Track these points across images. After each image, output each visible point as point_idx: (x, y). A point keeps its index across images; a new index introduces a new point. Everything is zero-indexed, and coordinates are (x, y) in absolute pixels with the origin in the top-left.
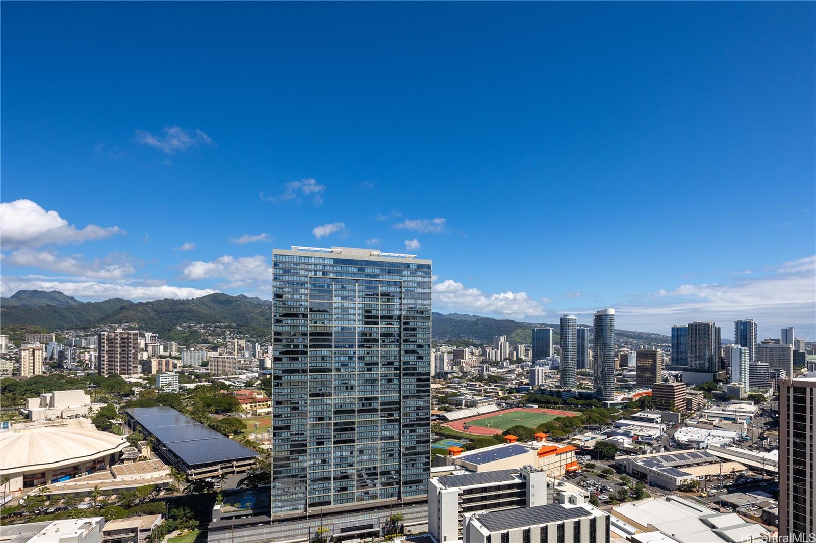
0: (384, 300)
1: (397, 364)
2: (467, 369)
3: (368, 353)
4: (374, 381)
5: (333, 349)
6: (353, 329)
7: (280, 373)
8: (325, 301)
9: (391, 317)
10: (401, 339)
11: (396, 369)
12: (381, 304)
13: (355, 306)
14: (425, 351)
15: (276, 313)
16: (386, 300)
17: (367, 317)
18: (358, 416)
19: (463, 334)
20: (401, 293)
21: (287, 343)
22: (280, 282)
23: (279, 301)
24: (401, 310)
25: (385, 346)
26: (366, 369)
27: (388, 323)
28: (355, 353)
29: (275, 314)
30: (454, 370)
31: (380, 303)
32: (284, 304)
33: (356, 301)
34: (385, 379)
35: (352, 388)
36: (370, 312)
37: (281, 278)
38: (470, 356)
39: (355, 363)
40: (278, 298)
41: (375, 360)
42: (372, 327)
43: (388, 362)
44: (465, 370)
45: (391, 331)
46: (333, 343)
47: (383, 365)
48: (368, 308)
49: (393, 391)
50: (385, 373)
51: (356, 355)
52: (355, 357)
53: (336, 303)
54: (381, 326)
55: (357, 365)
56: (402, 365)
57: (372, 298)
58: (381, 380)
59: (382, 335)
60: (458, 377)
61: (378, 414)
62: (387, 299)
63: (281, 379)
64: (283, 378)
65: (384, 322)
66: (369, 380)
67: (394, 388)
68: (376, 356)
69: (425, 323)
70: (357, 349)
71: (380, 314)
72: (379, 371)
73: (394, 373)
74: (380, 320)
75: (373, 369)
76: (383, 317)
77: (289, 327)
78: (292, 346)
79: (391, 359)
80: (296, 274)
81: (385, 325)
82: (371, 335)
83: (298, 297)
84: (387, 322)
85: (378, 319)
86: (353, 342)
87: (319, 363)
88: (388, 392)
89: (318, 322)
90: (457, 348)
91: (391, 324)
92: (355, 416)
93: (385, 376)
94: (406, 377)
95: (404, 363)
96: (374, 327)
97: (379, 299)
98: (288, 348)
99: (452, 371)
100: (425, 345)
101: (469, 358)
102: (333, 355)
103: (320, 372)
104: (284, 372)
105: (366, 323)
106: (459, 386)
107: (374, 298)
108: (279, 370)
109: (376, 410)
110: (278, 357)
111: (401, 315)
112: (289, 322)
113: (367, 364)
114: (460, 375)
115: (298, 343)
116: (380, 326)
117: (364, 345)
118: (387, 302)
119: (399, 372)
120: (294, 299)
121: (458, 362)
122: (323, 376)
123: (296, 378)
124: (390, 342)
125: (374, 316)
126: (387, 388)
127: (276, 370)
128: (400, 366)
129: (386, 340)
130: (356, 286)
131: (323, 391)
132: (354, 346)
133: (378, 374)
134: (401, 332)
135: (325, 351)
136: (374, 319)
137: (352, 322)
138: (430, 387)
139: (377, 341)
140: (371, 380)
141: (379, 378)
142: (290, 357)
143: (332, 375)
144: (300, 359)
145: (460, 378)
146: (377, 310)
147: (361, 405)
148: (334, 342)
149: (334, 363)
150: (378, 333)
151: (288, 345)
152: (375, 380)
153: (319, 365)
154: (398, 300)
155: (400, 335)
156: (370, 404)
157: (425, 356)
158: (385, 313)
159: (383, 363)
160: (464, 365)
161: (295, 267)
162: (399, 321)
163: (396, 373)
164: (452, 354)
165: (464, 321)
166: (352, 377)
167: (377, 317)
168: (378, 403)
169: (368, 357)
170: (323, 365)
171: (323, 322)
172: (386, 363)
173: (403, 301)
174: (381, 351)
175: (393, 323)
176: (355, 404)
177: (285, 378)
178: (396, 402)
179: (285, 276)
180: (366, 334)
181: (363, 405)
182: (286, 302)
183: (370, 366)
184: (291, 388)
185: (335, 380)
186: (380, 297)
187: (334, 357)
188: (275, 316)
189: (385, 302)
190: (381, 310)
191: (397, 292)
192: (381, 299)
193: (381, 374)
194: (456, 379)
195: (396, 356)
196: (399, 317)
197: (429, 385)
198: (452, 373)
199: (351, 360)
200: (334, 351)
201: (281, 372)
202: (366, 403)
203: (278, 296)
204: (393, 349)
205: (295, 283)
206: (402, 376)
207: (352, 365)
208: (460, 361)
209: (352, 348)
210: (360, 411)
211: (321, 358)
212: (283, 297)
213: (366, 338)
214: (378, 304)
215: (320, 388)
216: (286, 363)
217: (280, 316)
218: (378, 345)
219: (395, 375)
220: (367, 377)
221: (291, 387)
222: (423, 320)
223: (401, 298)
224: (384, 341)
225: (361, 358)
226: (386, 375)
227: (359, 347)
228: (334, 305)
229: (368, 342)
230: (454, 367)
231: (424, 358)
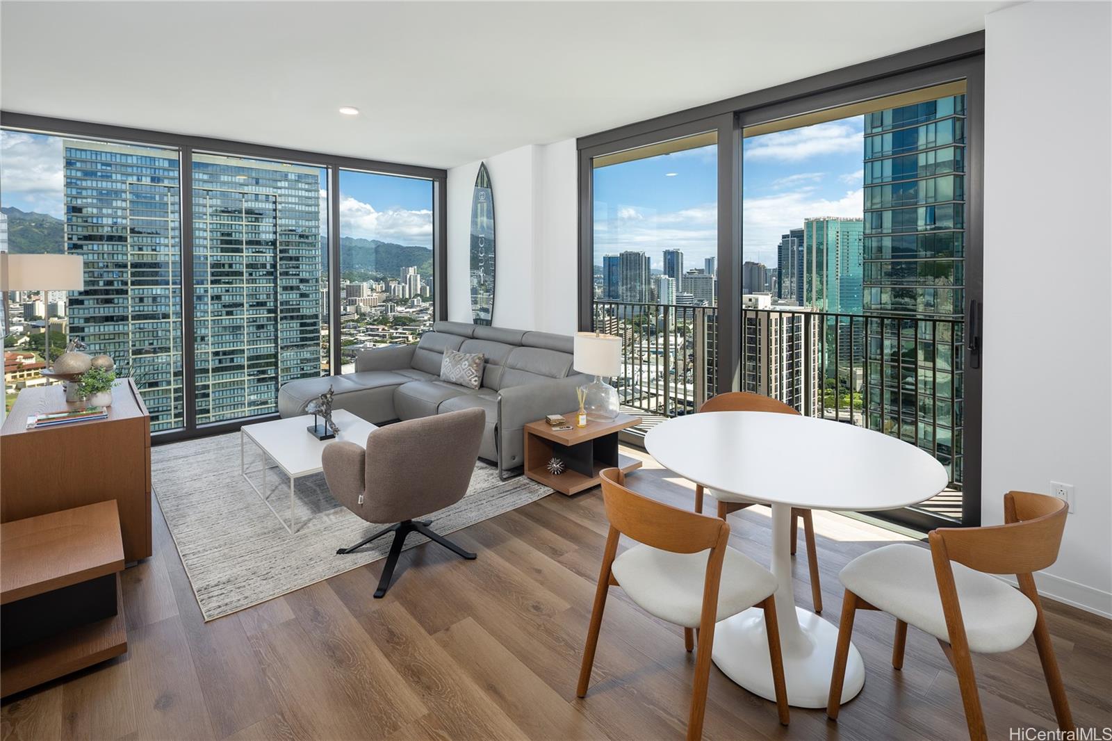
0: (250, 219)
1: (271, 305)
2: (365, 308)
3: (228, 291)
4: (236, 329)
5: (171, 286)
6: (202, 259)
7: (81, 323)
8: (157, 219)
9: (258, 243)
10: (276, 271)
11: (269, 311)
12: (246, 225)
13: (205, 227)
14: (312, 287)
15: (72, 235)
16: (253, 220)
17: (223, 242)
18: (212, 376)
19: (358, 264)
20: (275, 210)
21: (92, 279)
22: (77, 188)
23: (77, 217)
24: (275, 233)
25: (254, 281)
26: (224, 313)
27: (257, 250)
28: (206, 291)
29: (70, 236)
30: (348, 311)
31: (244, 223)
32: (86, 221)
33: (207, 219)
34: (253, 325)
35: (203, 339)
36: (229, 235)
37: (79, 182)
38: (369, 293)
39: (208, 304)
40: (73, 212)
41: (238, 300)
42: (232, 256)
43: (257, 303)
44: (363, 311)
45: (262, 261)
46: (171, 278)
47: (250, 306)
48: (226, 230)
49: (265, 341)
50: (253, 318)
51: (209, 294)
52: (207, 296)
53: (174, 221)
54: (246, 255)
55: (210, 308)
56: (279, 305)
57: (232, 216)
58: (247, 326)
59: (248, 266)
60: (353, 321)
61: (244, 373)
62: (256, 218)
63: (83, 331)
64: (86, 330)
65: (250, 250)
66: (230, 327)
67: (267, 336)
68: (240, 295)
69: (311, 250)
70: (209, 286)
71: (244, 238)
72: (245, 315)
73: (267, 317)
74: (244, 246)
75: (234, 312)
76: (249, 243)
77: (96, 256)
78: (101, 283)
79: (263, 298)
80: (106, 177)
81: (253, 253)
82: (230, 266)
83: (110, 211)
84: (256, 248)
85: (243, 245)
86: (203, 276)
87: (148, 306)
88: (258, 342)
89: (144, 248)
90: (350, 282)
91: (262, 252)
92: (209, 377)
93: (254, 321)
94: (284, 321)
95: (282, 304)
96: (236, 256)
97: (242, 218)
98: (94, 285)
99: (344, 312)
100: (312, 279)
101: (368, 296)
102: (171, 295)
103: (150, 319)
104: (87, 320)
105: (223, 250)
106: (355, 332)
107: (235, 217)
108: (79, 318)
109: (242, 367)
110: (78, 299)
111: (276, 240)
112: (95, 247)
113: (224, 306)
114: (356, 317)
115: (113, 279)
116: (244, 254)
117: (220, 280)
118: (255, 222)
119: (273, 315)
120: (103, 214)
121: (352, 301)
122: (155, 325)
123: (109, 328)
124: (260, 276)
125: (235, 240)
126: (257, 337)
127: (74, 318)
128: (276, 307)
129: (254, 273)
130: (206, 198)
131: (155, 345)
132: (205, 282)
133: (243, 319)
134: (276, 262)
135: (158, 290)
136: (235, 244)
137: (201, 249)
138: (319, 332)
139: (241, 274)
140: (233, 327)
141: (245, 324)
142: (97, 299)
143: (169, 322)
144: (116, 301)
145: (357, 321)
146: (239, 233)
147: (217, 362)
148: (172, 276)
149: (173, 305)
150: (243, 264)
151: (95, 281)
152: (240, 327)
153: (148, 309)
154: (271, 220)
155: (274, 266)
156: (232, 360)
157: (312, 294)
158: (252, 237)
159: (251, 304)
160: (361, 304)
161: (104, 167)
162: (272, 247)
163: (270, 317)
164: (345, 291)
165: (360, 248)
166: (202, 324)
167: (240, 242)
168: (244, 357)
169: (227, 297)
170: (155, 309)
171: (154, 248)
172: (255, 304)
173: (279, 222)
174: (247, 287)
175: (264, 251)
176: (209, 361)
177: (91, 329)
178: (270, 355)
179: (86, 180)
180: (224, 265)
181: (220, 361)
182: (89, 220)
183: (231, 308)
184: (100, 344)
185: (176, 330)
186: (244, 215)
187: (173, 297)
188: (70, 239)
189: (252, 222)
190: (246, 233)
191: (269, 210)
192: (245, 217)
193: (247, 318)
194: (351, 323)
195: (270, 294)
196: (274, 243)
197: (317, 331)
198: (345, 315)
199: (200, 300)
200: (173, 288)
201: (82, 321)
202: (226, 359)
203: (74, 210)
204: (264, 285)
205: (104, 192)
206: (279, 320)
207: (202, 308)
208: (356, 300)
209: (203, 284)
210: (215, 370)
211: (150, 299)
212: (84, 211)
213: (224, 270)
214: (242, 225)
215: (151, 342)
216: (92, 307)
217: (79, 239)
218: (243, 280)
219: (269, 319)
220: (226, 323)
221: (100, 342)
222: (309, 246)
223: (275, 218)
224: (251, 274)
225: (217, 298)
226: (255, 319)
227: (212, 282)
228: (171, 225)
229: (227, 275)
230: (348, 307)
231: (311, 296)
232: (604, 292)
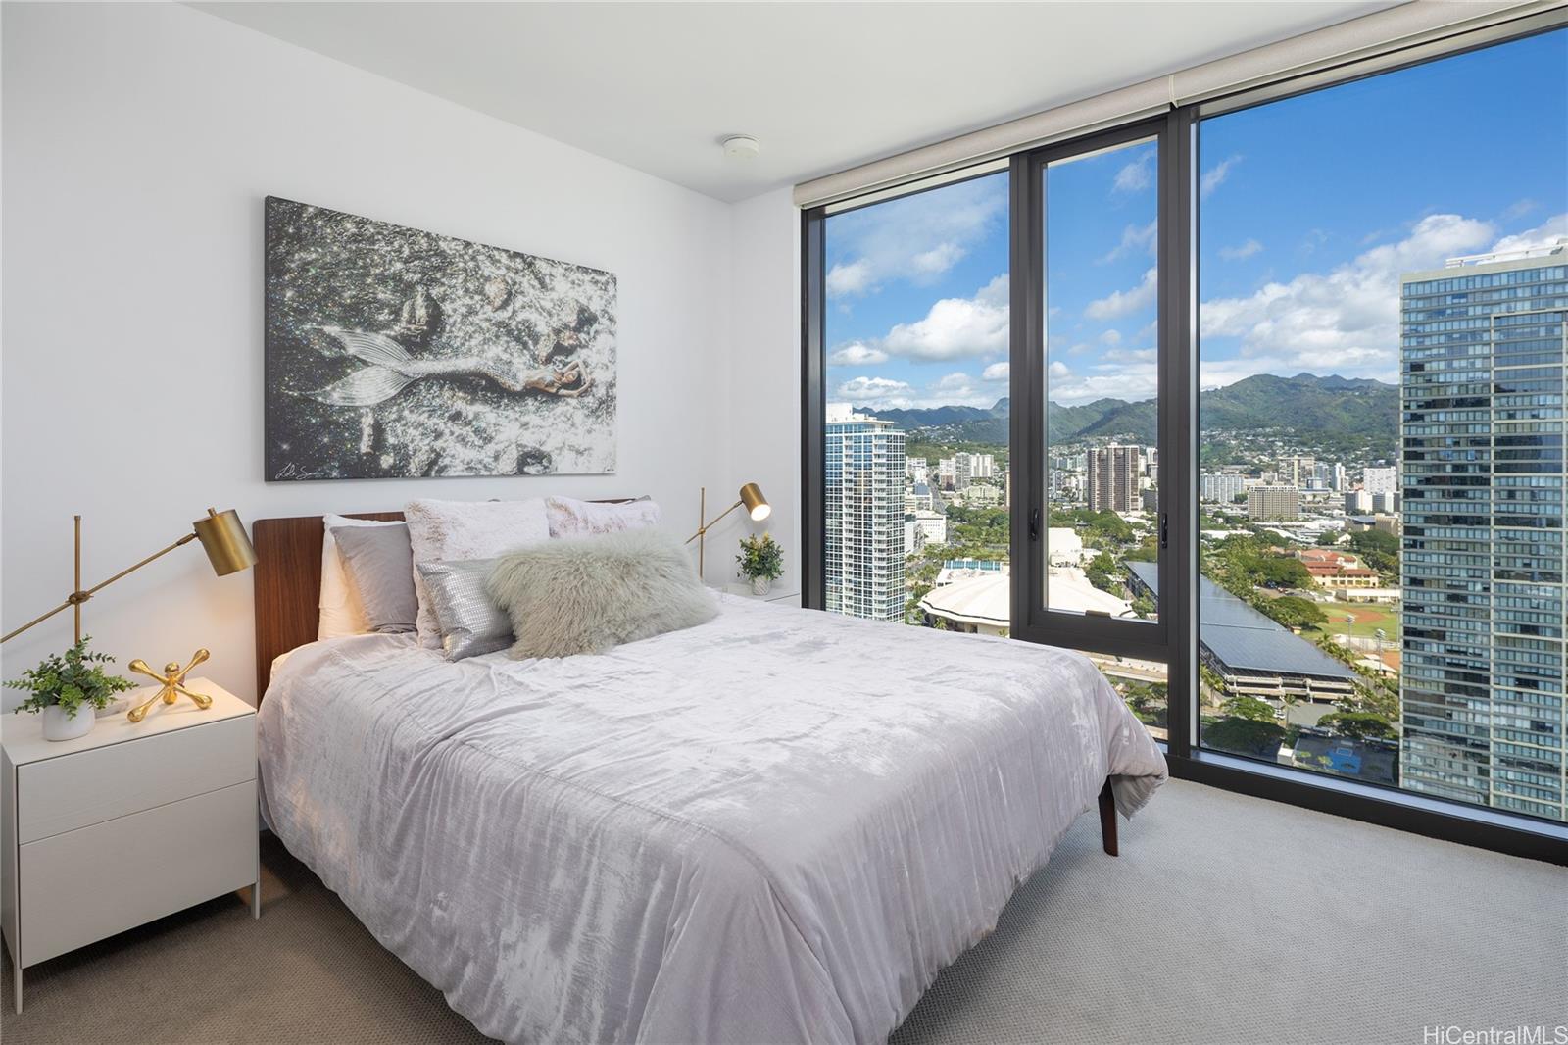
7: (1420, 523)
15: (1410, 401)
21: (1437, 462)
22: (1419, 337)
23: (1417, 376)
29: (1407, 404)
32: (1430, 381)
37: (1420, 329)
40: (1412, 370)
63: (1423, 535)
64: (1427, 533)
77: (1442, 429)
78: (1449, 468)
80: (1462, 315)
83: (1464, 363)
98: (1438, 470)
104: (1428, 519)
108: (1417, 515)
110: (1415, 490)
112: (1442, 417)
115: (1466, 462)
120: (1455, 368)
123: (1461, 533)
127: (1410, 515)
142: (1443, 491)
144: (1471, 495)
151: (1439, 465)
161: (1456, 301)
177: (1433, 533)
179: (1430, 323)
182: (1434, 379)
184: (1446, 555)
188: (1407, 407)
201: (1421, 520)
203: (1416, 367)
205: (1455, 336)
212: (1427, 366)
216: (1434, 501)
217: (1419, 406)
221: (1446, 552)
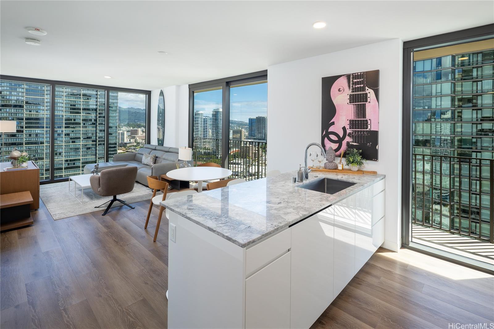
0: (84, 99)
1: (94, 138)
2: (139, 140)
3: (73, 131)
4: (77, 149)
5: (45, 129)
6: (61, 116)
8: (39, 97)
9: (88, 109)
10: (97, 123)
11: (93, 141)
12: (83, 101)
13: (63, 102)
14: (114, 130)
16: (86, 99)
17: (71, 109)
18: (64, 171)
19: (136, 120)
20: (97, 95)
24: (97, 105)
25: (86, 127)
26: (71, 142)
27: (88, 113)
28: (62, 131)
30: (131, 141)
31: (82, 100)
33: (63, 98)
34: (85, 148)
35: (60, 154)
36: (74, 105)
38: (142, 133)
39: (63, 138)
41: (78, 136)
42: (75, 115)
43: (87, 137)
45: (90, 118)
46: (45, 125)
47: (84, 139)
48: (73, 103)
49: (91, 155)
50: (85, 144)
51: (64, 133)
52: (63, 134)
53: (47, 99)
54: (82, 115)
55: (64, 139)
56: (98, 138)
57: (76, 97)
58: (82, 148)
59: (83, 120)
60: (133, 146)
61: (80, 170)
62: (87, 98)
65: (84, 113)
66: (73, 148)
67: (92, 153)
68: (79, 134)
69: (114, 113)
70: (64, 129)
71: (82, 107)
72: (81, 143)
73: (92, 144)
74: (82, 111)
75: (76, 141)
76: (84, 109)
79: (90, 135)
81: (86, 114)
82: (75, 120)
84: (87, 112)
85: (81, 110)
86: (61, 125)
87: (33, 138)
88: (87, 155)
89: (32, 111)
90: (133, 128)
91: (90, 114)
92: (62, 172)
93: (85, 146)
94: (100, 146)
95: (99, 138)
96: (77, 115)
97: (81, 98)
99: (129, 142)
100: (114, 127)
101: (141, 134)
102: (45, 133)
103: (34, 144)
105: (71, 113)
106: (135, 151)
107: (77, 97)
109: (79, 167)
111: (97, 108)
113: (71, 139)
114: (135, 144)
116: (81, 115)
117: (69, 126)
118: (87, 100)
119: (95, 143)
121: (133, 137)
122: (36, 147)
124: (89, 125)
125: (77, 108)
126: (87, 153)
128: (96, 139)
129: (86, 124)
130: (63, 88)
131: (36, 157)
132: (62, 127)
133: (80, 144)
134: (97, 118)
135: (38, 131)
136: (77, 110)
137: (60, 112)
138: (117, 151)
139: (80, 124)
140: (75, 148)
141: (81, 147)
143: (44, 146)
145: (136, 146)
146: (79, 105)
147: (67, 164)
148: (46, 124)
149: (46, 138)
150: (81, 119)
152: (78, 149)
153: (33, 139)
154: (95, 99)
155: (96, 120)
156: (74, 164)
157: (114, 133)
158: (85, 107)
159: (84, 138)
160: (138, 138)
162: (95, 112)
163: (93, 144)
164: (130, 132)
165: (138, 113)
166: (60, 147)
167: (80, 109)
168: (80, 162)
169: (72, 134)
170: (37, 140)
171: (37, 111)
172: (86, 138)
173: (98, 100)
174: (82, 130)
175: (91, 113)
176: (63, 164)
178: (93, 161)
180: (71, 120)
181: (68, 164)
183: (74, 140)
185: (47, 149)
186: (82, 97)
187: (46, 134)
189: (85, 100)
190: (82, 105)
191: (94, 94)
192: (82, 98)
193: (82, 144)
194: (133, 147)
195: (93, 133)
196: (96, 110)
197: (116, 150)
198: (130, 143)
199: (59, 136)
200: (46, 130)
202: (71, 163)
204: (91, 129)
206: (97, 145)
207: (60, 139)
208: (135, 136)
209: (61, 128)
210: (66, 168)
211: (35, 135)
213: (71, 122)
214: (81, 101)
215: (34, 155)
218: (80, 127)
219: (93, 145)
220: (72, 146)
222: (112, 112)
223: (97, 98)
224: (84, 124)
225: (67, 135)
226: (86, 145)
227: (66, 127)
228: (46, 100)
229: (73, 124)
230: (131, 140)
231: (113, 134)
232: (249, 134)
